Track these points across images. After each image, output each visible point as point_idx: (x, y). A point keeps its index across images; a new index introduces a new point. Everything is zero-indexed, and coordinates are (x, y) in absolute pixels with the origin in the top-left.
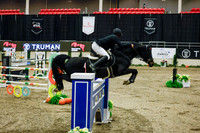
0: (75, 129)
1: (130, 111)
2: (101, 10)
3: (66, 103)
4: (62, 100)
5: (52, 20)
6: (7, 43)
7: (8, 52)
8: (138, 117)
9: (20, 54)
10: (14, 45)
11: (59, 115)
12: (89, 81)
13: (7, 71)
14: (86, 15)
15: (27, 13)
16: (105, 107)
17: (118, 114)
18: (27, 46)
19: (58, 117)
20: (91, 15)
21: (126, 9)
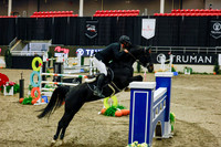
0: (133, 144)
1: (193, 125)
2: (162, 12)
3: (123, 115)
4: (119, 111)
5: (108, 23)
6: (59, 48)
7: (60, 57)
8: (202, 131)
9: (73, 60)
10: (67, 51)
11: (115, 129)
12: (150, 90)
13: (59, 79)
14: (146, 17)
15: (81, 15)
16: (166, 120)
17: (181, 127)
18: (80, 52)
19: (114, 130)
20: (152, 17)
21: (190, 10)
